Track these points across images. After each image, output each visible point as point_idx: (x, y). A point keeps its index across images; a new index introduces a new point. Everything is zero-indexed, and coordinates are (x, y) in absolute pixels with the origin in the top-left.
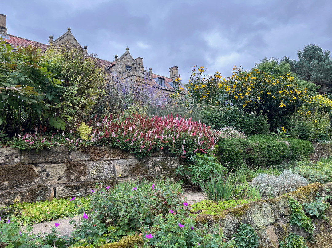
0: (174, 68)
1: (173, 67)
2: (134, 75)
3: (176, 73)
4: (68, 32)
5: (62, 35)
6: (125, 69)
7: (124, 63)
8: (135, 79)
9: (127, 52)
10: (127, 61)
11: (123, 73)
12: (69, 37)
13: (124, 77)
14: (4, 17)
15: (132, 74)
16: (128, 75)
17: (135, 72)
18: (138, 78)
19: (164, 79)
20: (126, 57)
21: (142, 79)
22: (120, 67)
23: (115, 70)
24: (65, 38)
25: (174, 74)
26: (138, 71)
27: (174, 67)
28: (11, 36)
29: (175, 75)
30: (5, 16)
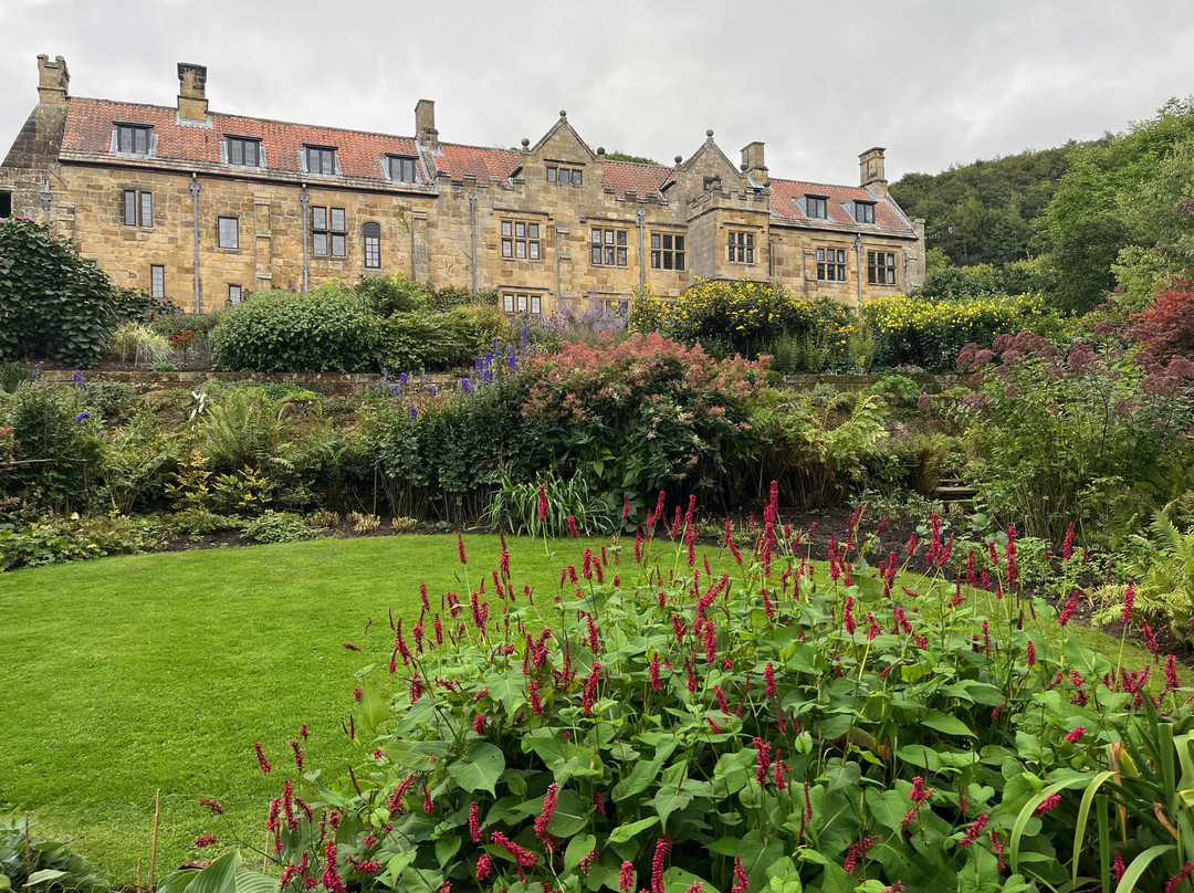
0: (871, 155)
1: (868, 153)
2: (716, 209)
3: (877, 168)
4: (561, 120)
5: (548, 131)
6: (700, 189)
7: (698, 173)
8: (722, 217)
9: (708, 140)
10: (708, 166)
11: (695, 201)
12: (563, 132)
13: (696, 212)
14: (429, 105)
15: (711, 205)
16: (704, 207)
17: (721, 199)
18: (727, 214)
19: (824, 198)
20: (704, 156)
21: (739, 214)
22: (688, 185)
23: (675, 197)
24: (554, 137)
25: (872, 171)
26: (730, 194)
27: (873, 150)
28: (447, 144)
29: (873, 175)
30: (432, 103)
